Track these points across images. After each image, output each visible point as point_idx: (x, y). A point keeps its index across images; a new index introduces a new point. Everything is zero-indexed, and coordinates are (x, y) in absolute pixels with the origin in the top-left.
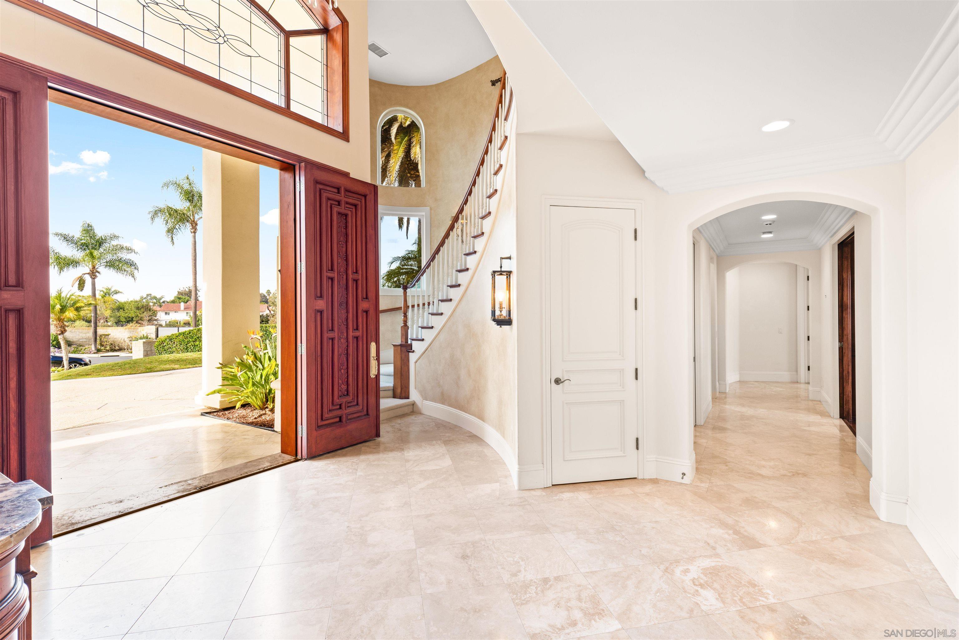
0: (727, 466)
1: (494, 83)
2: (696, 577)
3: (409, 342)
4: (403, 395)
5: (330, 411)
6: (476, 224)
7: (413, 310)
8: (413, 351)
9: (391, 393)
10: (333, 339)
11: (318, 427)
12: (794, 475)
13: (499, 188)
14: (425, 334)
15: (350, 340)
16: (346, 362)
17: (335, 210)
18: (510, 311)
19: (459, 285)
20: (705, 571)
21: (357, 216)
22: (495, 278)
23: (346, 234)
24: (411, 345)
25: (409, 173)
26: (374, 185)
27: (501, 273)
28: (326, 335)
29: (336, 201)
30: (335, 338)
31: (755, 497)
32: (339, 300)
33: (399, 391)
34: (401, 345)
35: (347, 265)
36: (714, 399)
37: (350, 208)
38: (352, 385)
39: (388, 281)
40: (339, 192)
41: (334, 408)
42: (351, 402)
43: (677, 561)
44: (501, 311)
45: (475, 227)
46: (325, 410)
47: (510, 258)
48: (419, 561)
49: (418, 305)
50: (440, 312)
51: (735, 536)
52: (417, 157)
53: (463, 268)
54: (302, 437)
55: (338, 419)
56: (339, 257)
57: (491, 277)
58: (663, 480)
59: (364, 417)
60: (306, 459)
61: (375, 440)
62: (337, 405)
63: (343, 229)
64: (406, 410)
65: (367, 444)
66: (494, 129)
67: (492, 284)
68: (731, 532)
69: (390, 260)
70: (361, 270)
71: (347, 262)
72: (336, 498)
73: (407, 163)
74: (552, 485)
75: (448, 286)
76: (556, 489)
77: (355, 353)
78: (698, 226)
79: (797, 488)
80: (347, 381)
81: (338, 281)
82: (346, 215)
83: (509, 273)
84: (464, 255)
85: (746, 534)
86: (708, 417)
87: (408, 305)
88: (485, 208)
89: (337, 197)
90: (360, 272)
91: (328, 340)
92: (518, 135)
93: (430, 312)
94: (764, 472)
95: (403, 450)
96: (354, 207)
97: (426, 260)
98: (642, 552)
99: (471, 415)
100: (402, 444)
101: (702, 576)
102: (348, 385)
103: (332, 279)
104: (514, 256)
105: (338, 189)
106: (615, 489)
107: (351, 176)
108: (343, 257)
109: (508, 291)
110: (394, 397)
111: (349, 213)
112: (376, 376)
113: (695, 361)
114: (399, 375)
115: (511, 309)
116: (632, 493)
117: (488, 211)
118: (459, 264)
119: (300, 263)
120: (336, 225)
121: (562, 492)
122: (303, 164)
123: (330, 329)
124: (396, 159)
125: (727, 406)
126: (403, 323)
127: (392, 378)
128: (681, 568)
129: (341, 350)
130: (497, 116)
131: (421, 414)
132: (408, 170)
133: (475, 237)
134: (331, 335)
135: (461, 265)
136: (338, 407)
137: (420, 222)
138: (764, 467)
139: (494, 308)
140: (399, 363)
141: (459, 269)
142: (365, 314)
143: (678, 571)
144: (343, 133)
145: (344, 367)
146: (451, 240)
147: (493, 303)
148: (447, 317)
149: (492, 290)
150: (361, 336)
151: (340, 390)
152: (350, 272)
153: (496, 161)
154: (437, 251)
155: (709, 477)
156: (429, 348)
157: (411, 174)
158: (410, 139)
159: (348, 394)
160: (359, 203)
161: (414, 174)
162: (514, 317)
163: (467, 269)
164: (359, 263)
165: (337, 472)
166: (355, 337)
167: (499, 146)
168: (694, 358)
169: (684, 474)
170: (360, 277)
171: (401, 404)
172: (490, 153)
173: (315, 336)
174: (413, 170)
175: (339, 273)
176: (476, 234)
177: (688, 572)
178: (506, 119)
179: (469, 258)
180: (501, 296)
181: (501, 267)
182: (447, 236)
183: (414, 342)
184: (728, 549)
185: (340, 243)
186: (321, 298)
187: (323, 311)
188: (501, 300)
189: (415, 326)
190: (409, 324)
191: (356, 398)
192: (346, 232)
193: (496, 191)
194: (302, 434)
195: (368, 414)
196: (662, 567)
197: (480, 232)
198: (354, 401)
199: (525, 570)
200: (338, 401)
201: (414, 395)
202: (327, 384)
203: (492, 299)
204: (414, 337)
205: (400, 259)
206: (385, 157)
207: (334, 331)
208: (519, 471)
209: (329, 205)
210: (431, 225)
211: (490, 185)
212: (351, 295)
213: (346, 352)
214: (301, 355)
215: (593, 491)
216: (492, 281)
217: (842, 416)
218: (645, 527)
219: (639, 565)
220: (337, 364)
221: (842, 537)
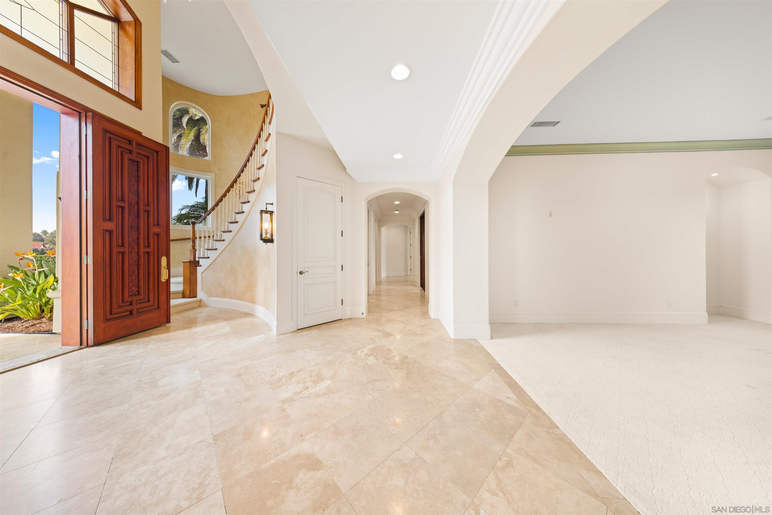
0: (380, 308)
1: (262, 106)
2: (366, 353)
3: (197, 259)
4: (192, 295)
5: (119, 307)
6: (250, 185)
7: (200, 241)
8: (201, 266)
9: (181, 295)
10: (123, 253)
11: (106, 320)
12: (405, 308)
13: (265, 164)
14: (210, 253)
15: (142, 254)
16: (137, 270)
17: (126, 156)
18: (272, 235)
19: (237, 222)
20: (370, 350)
21: (149, 165)
22: (262, 215)
23: (138, 176)
24: (198, 262)
25: (198, 152)
26: (166, 147)
27: (267, 212)
28: (115, 250)
29: (128, 150)
30: (125, 252)
31: (391, 318)
32: (130, 224)
33: (188, 293)
34: (190, 262)
35: (138, 199)
36: (377, 284)
37: (142, 158)
38: (143, 287)
39: (178, 222)
40: (130, 144)
41: (124, 304)
42: (142, 299)
43: (359, 349)
44: (266, 235)
45: (248, 187)
46: (115, 306)
47: (272, 204)
48: (203, 386)
49: (205, 237)
50: (222, 239)
51: (383, 334)
52: (205, 142)
53: (240, 211)
54: (87, 330)
55: (128, 313)
56: (130, 192)
57: (260, 215)
58: (354, 318)
59: (155, 310)
60: (92, 346)
61: (166, 325)
62: (127, 302)
63: (134, 172)
64: (194, 305)
65: (158, 329)
66: (262, 129)
67: (261, 218)
68: (381, 333)
69: (181, 207)
70: (152, 204)
71: (138, 197)
72: (126, 365)
73: (197, 145)
74: (297, 330)
75: (229, 222)
76: (299, 331)
77: (147, 264)
78: (369, 200)
79: (405, 312)
80: (138, 285)
81: (130, 210)
82: (138, 163)
83: (271, 213)
84: (241, 203)
85: (387, 332)
86: (374, 291)
87: (196, 237)
88: (256, 176)
89: (129, 147)
90: (152, 205)
91: (118, 254)
92: (277, 133)
93: (215, 239)
94: (394, 308)
95: (191, 328)
96: (146, 158)
97: (211, 205)
98: (343, 349)
99: (245, 301)
100: (190, 325)
101: (369, 352)
102: (139, 287)
103: (123, 208)
104: (275, 203)
105: (130, 142)
106: (331, 326)
107: (143, 135)
108: (135, 192)
109: (271, 223)
110: (184, 297)
111: (142, 161)
112: (167, 280)
113: (368, 265)
114: (188, 283)
115: (273, 233)
116: (339, 325)
117: (258, 177)
118: (237, 209)
119: (85, 191)
120: (127, 168)
121: (303, 332)
122: (90, 114)
123: (120, 245)
124: (187, 140)
125: (382, 286)
126: (192, 247)
127: (182, 285)
128: (360, 351)
129: (131, 261)
130: (264, 122)
131: (206, 306)
132: (197, 150)
133: (249, 192)
134: (121, 250)
135: (239, 209)
136: (129, 304)
137: (207, 182)
138: (395, 307)
139: (262, 232)
140: (188, 274)
141: (237, 211)
142: (156, 236)
143: (359, 353)
144: (135, 101)
145: (135, 274)
146: (231, 194)
147: (261, 230)
148: (227, 243)
149: (260, 221)
150: (152, 251)
151: (131, 291)
152: (141, 204)
153: (263, 148)
154: (221, 200)
155: (373, 313)
156: (214, 263)
157: (200, 153)
158: (200, 129)
159: (138, 294)
160: (151, 156)
161: (202, 154)
162: (275, 238)
163: (243, 212)
164: (150, 199)
165: (128, 349)
166: (146, 252)
167: (265, 138)
168: (368, 264)
169: (363, 313)
170: (152, 209)
171: (189, 302)
172: (259, 143)
173: (104, 250)
174: (201, 151)
175: (130, 204)
176: (249, 191)
177: (363, 352)
178: (270, 124)
179: (244, 205)
180: (266, 226)
181: (266, 209)
182: (228, 191)
183: (200, 260)
184: (379, 339)
185: (131, 182)
186: (110, 221)
187: (113, 231)
188: (266, 228)
189: (202, 249)
190: (197, 247)
191: (147, 297)
192: (138, 174)
193: (263, 165)
194: (88, 327)
195: (158, 307)
196: (352, 353)
197: (252, 190)
198: (145, 299)
199: (280, 372)
200: (128, 299)
201: (201, 294)
202: (116, 287)
203: (260, 227)
204: (202, 256)
205: (190, 207)
206: (177, 137)
207: (125, 247)
208: (277, 325)
209: (120, 151)
210: (216, 186)
211: (259, 162)
212: (142, 221)
213: (137, 263)
214: (87, 265)
215: (320, 328)
216: (261, 217)
217: (421, 286)
218: (345, 338)
219: (341, 355)
220: (128, 272)
221: (420, 326)
